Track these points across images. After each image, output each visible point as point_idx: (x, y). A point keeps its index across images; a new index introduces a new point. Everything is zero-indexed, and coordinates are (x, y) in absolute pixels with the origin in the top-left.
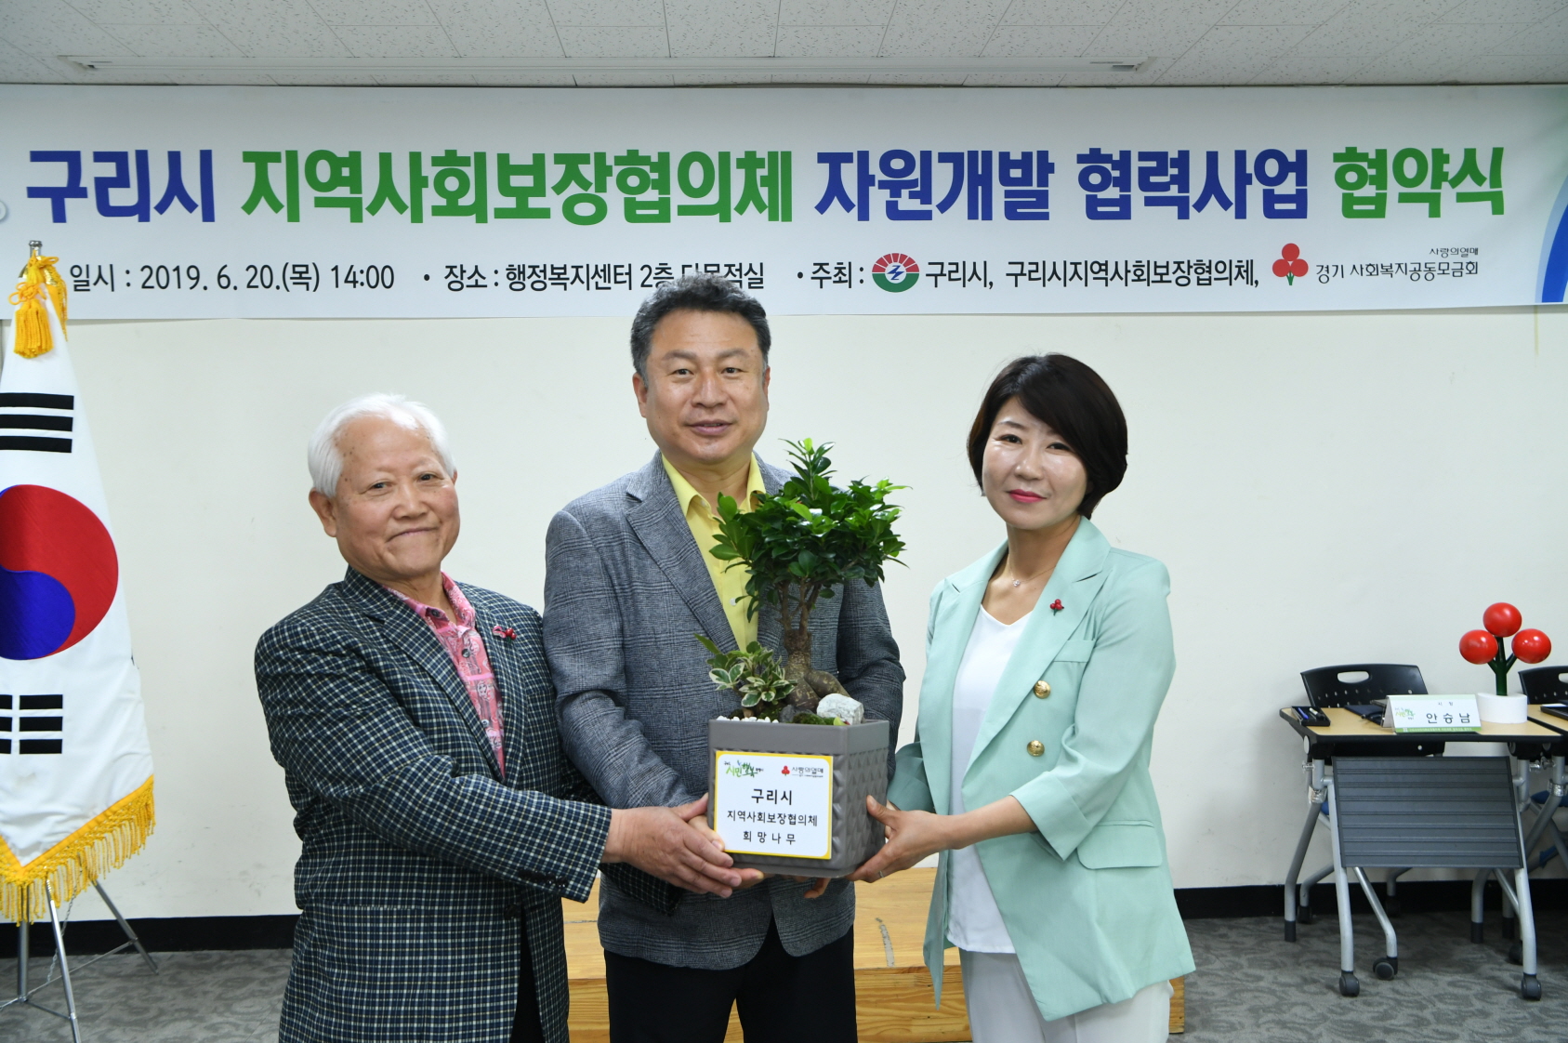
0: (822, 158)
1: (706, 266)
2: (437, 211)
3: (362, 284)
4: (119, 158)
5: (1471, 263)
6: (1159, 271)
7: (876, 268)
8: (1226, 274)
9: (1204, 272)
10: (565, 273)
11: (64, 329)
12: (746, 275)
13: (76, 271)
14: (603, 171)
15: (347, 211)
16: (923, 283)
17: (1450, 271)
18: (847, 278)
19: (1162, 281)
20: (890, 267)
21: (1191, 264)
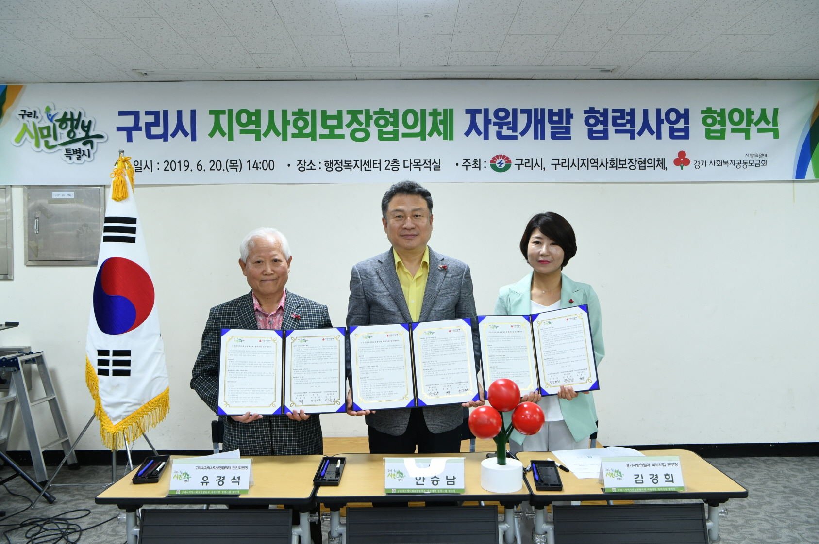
0: (468, 111)
1: (414, 160)
2: (294, 135)
3: (260, 168)
4: (156, 114)
5: (763, 160)
6: (622, 163)
7: (491, 161)
8: (652, 165)
9: (642, 164)
10: (351, 163)
11: (133, 188)
12: (432, 164)
13: (136, 163)
14: (368, 118)
15: (254, 136)
16: (514, 168)
17: (754, 164)
18: (478, 166)
19: (623, 167)
20: (498, 161)
21: (636, 160)
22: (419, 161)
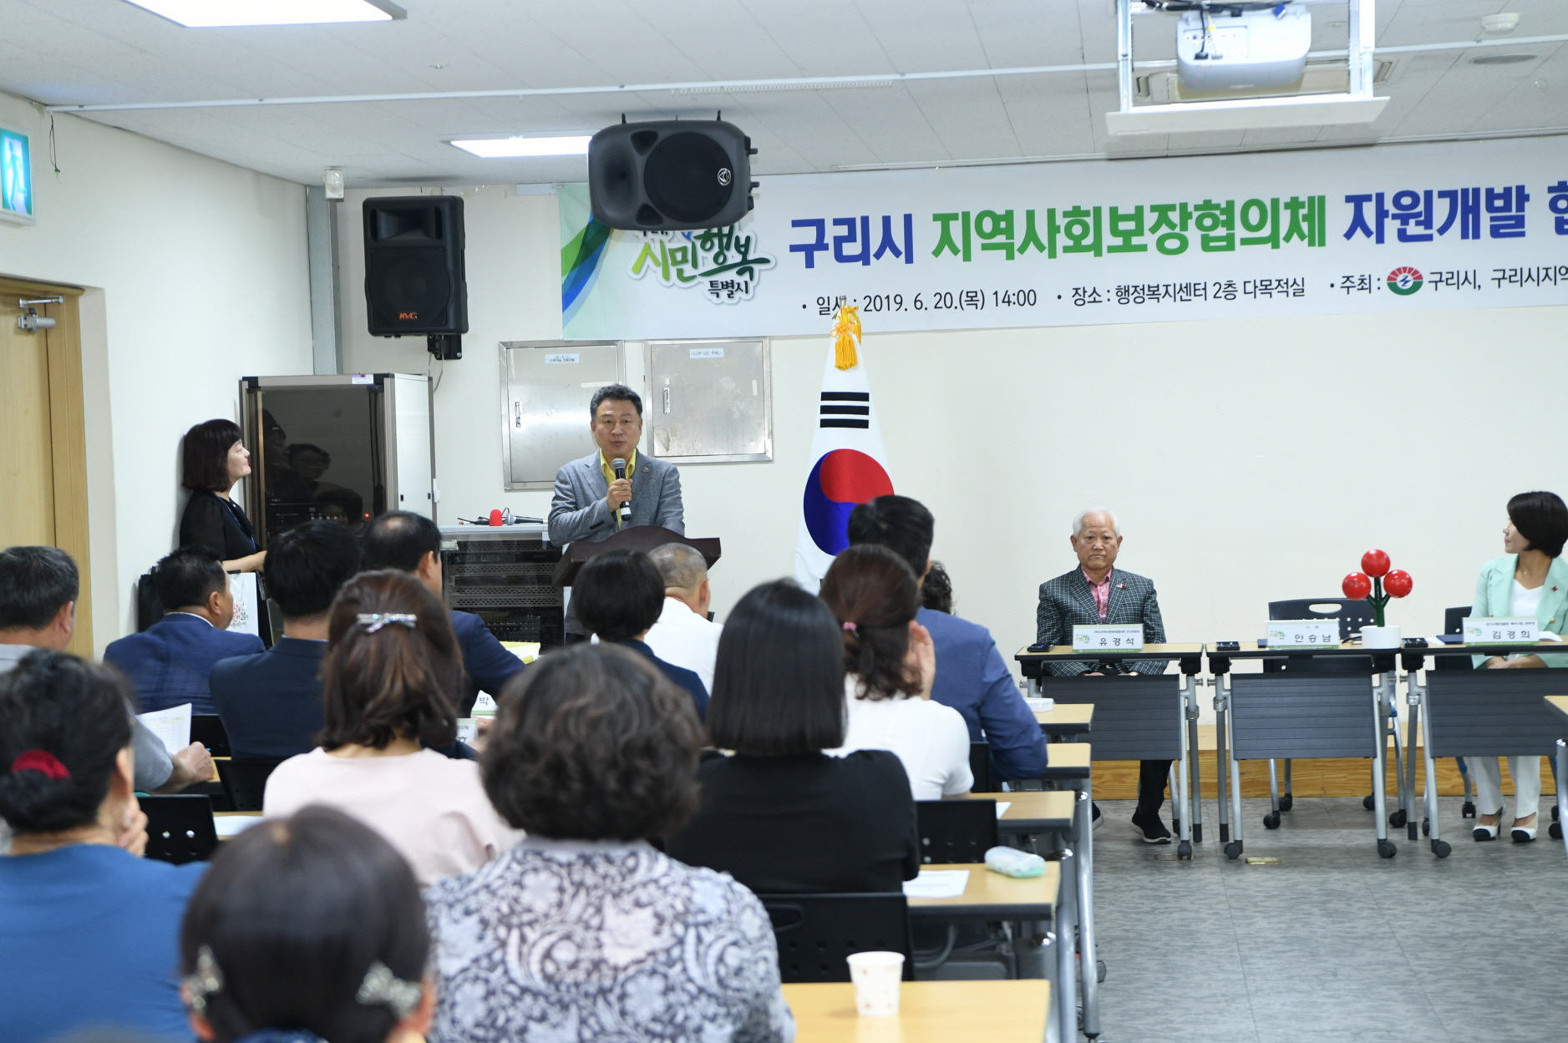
0: (1349, 199)
1: (1261, 281)
2: (1066, 249)
3: (1014, 303)
4: (850, 223)
7: (1390, 278)
10: (1158, 290)
12: (1292, 286)
13: (821, 301)
14: (1185, 215)
15: (1003, 252)
16: (1427, 287)
18: (1367, 286)
20: (1401, 277)
22: (1268, 283)
